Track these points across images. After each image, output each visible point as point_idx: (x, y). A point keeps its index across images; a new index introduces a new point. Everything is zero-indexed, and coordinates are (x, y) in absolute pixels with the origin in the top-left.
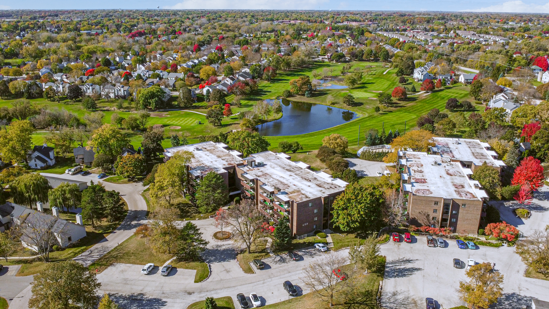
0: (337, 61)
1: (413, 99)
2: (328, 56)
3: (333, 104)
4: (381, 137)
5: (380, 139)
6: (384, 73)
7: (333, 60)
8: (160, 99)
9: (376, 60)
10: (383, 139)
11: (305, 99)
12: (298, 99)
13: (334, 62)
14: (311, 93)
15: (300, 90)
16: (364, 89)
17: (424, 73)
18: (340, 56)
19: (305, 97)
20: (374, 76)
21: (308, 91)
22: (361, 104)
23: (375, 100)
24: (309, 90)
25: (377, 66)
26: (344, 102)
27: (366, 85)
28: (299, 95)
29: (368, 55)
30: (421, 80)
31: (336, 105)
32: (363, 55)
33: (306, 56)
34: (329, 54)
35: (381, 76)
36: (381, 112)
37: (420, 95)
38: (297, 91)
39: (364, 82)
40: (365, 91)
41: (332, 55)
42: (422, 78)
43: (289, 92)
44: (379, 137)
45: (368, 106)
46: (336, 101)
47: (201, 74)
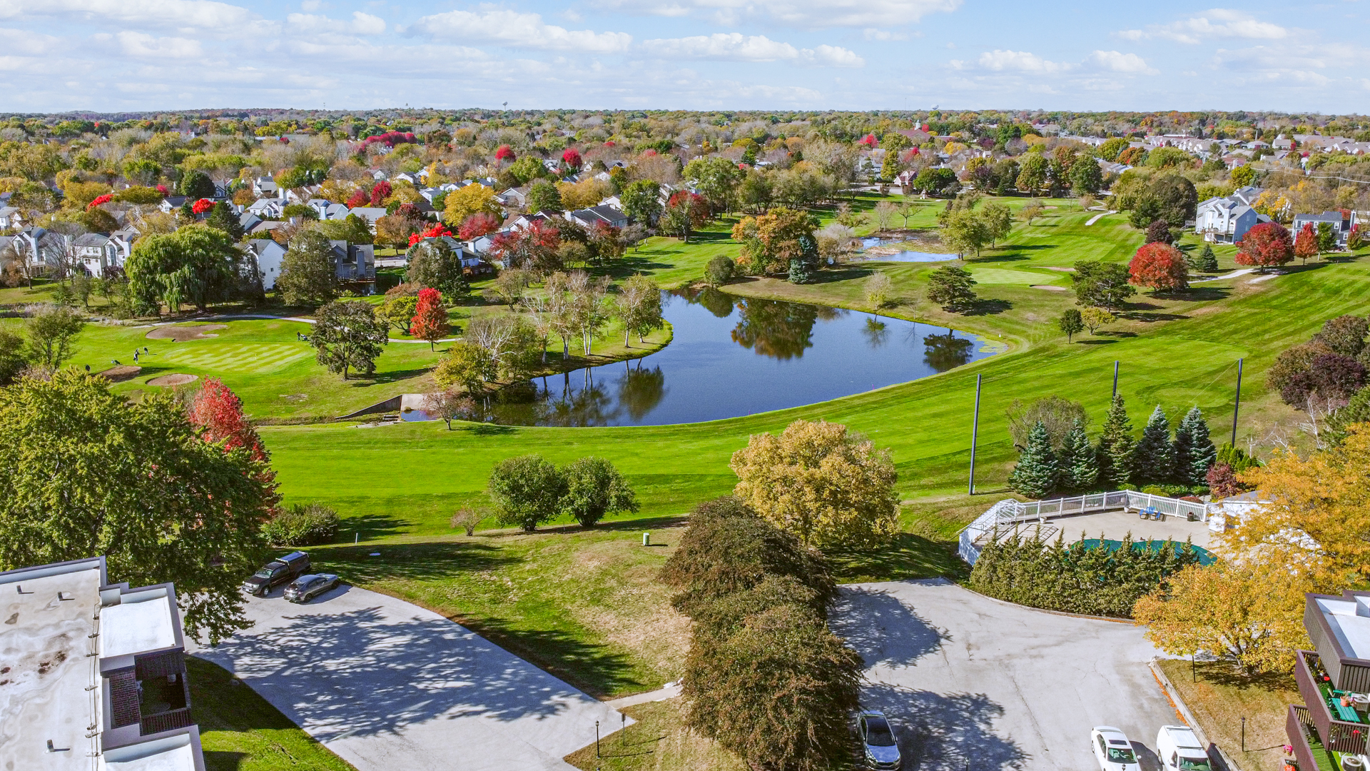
0: (931, 194)
1: (1215, 295)
2: (903, 179)
3: (891, 305)
4: (1105, 444)
5: (1101, 458)
6: (1089, 223)
7: (918, 192)
8: (200, 272)
9: (1059, 191)
10: (1117, 455)
11: (792, 292)
12: (761, 289)
13: (923, 196)
14: (810, 267)
15: (770, 258)
16: (1018, 263)
17: (1240, 211)
18: (940, 177)
19: (789, 283)
20: (1054, 230)
21: (800, 259)
22: (1004, 305)
23: (1058, 294)
24: (804, 257)
25: (1063, 208)
26: (934, 298)
27: (1023, 252)
28: (769, 275)
29: (1033, 174)
30: (1228, 237)
31: (901, 311)
32: (1015, 175)
33: (827, 171)
34: (906, 174)
35: (1078, 229)
36: (1086, 335)
37: (1235, 280)
38: (760, 259)
39: (1020, 243)
40: (1021, 267)
41: (915, 176)
42: (1233, 229)
43: (730, 264)
44: (1094, 443)
45: (1030, 315)
46: (902, 295)
47: (450, 209)
